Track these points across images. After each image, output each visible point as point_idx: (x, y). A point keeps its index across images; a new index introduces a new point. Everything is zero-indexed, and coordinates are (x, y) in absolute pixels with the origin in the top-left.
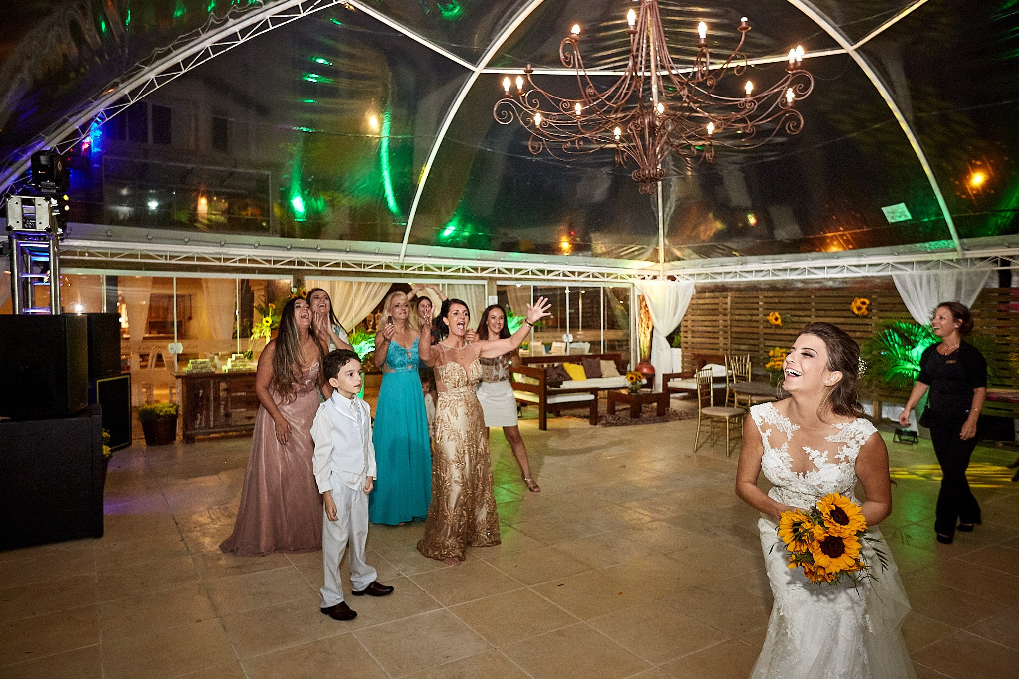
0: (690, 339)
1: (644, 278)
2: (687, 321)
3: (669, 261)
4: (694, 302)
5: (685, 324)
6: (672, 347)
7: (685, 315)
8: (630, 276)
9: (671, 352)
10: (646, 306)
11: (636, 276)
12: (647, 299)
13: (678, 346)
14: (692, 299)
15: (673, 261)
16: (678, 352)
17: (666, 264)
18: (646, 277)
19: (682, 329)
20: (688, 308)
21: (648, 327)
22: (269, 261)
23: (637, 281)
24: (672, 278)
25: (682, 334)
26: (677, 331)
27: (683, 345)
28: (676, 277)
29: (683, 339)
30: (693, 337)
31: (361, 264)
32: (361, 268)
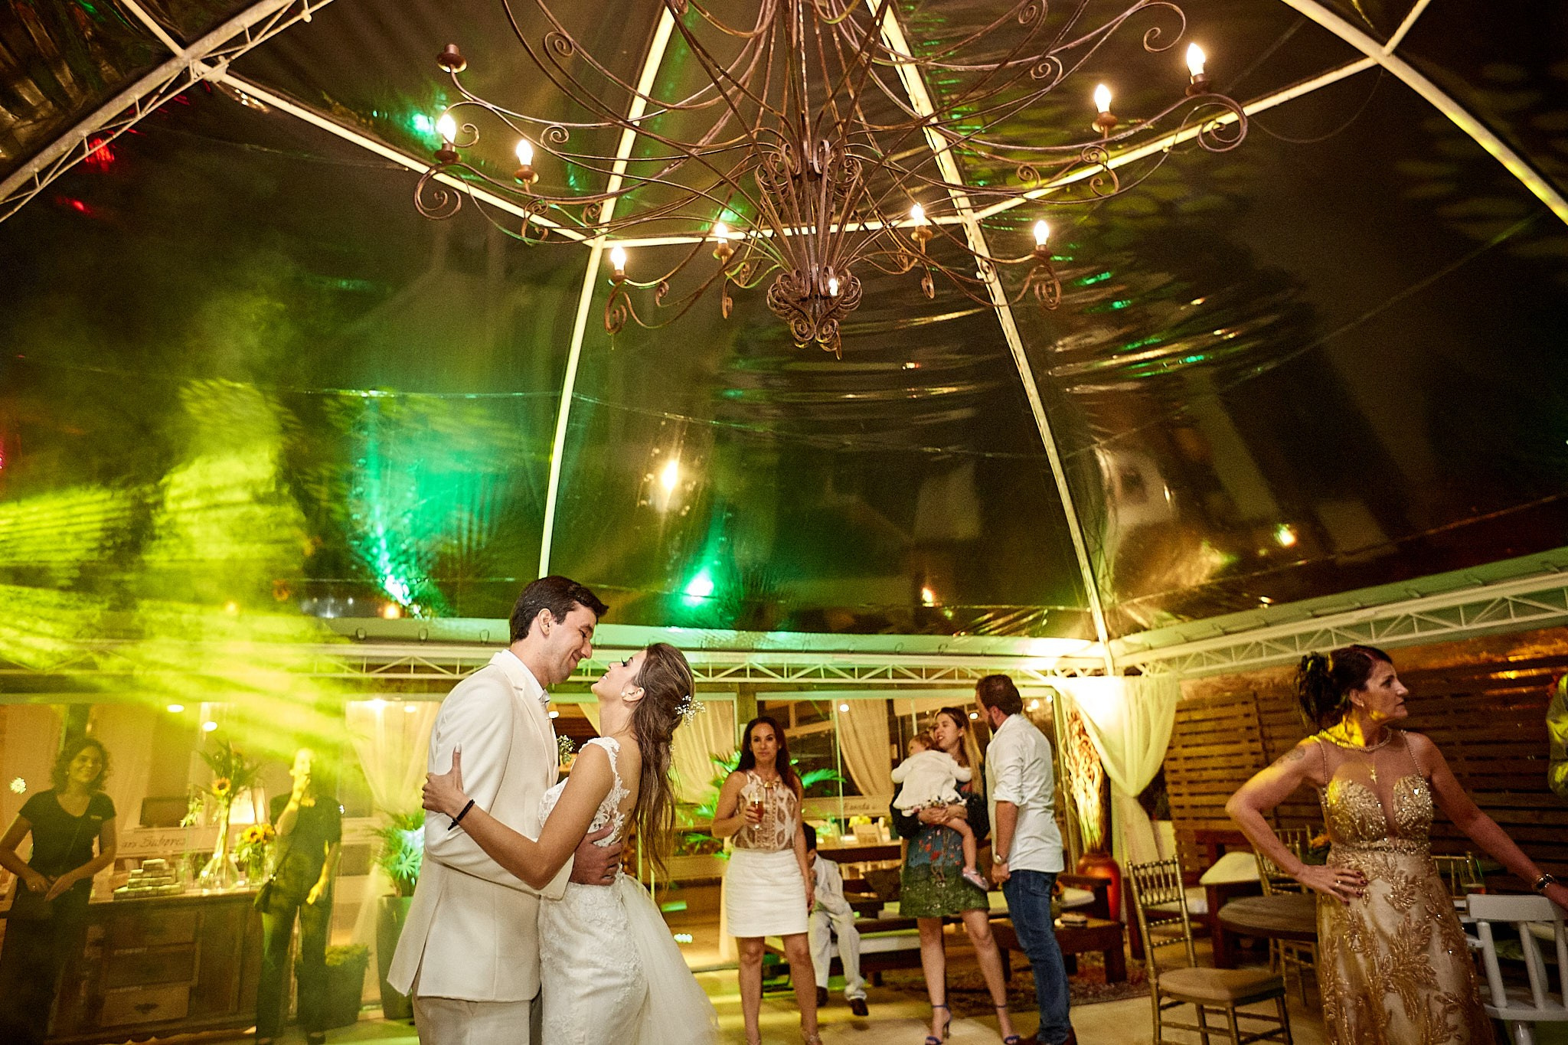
0: (1186, 800)
1: (1074, 675)
2: (1174, 759)
3: (1119, 637)
4: (1183, 717)
5: (1173, 765)
6: (1151, 818)
7: (1170, 748)
8: (1045, 674)
9: (1155, 830)
10: (1083, 731)
11: (1058, 672)
12: (1083, 717)
13: (1166, 816)
14: (1178, 711)
15: (1126, 635)
16: (1167, 828)
17: (1113, 643)
18: (1079, 673)
19: (1168, 778)
20: (1174, 734)
21: (1091, 777)
23: (1061, 683)
24: (1132, 672)
25: (1170, 789)
26: (1158, 782)
27: (1175, 813)
28: (1141, 668)
29: (1173, 801)
30: (1192, 794)
31: (455, 667)
32: (455, 673)
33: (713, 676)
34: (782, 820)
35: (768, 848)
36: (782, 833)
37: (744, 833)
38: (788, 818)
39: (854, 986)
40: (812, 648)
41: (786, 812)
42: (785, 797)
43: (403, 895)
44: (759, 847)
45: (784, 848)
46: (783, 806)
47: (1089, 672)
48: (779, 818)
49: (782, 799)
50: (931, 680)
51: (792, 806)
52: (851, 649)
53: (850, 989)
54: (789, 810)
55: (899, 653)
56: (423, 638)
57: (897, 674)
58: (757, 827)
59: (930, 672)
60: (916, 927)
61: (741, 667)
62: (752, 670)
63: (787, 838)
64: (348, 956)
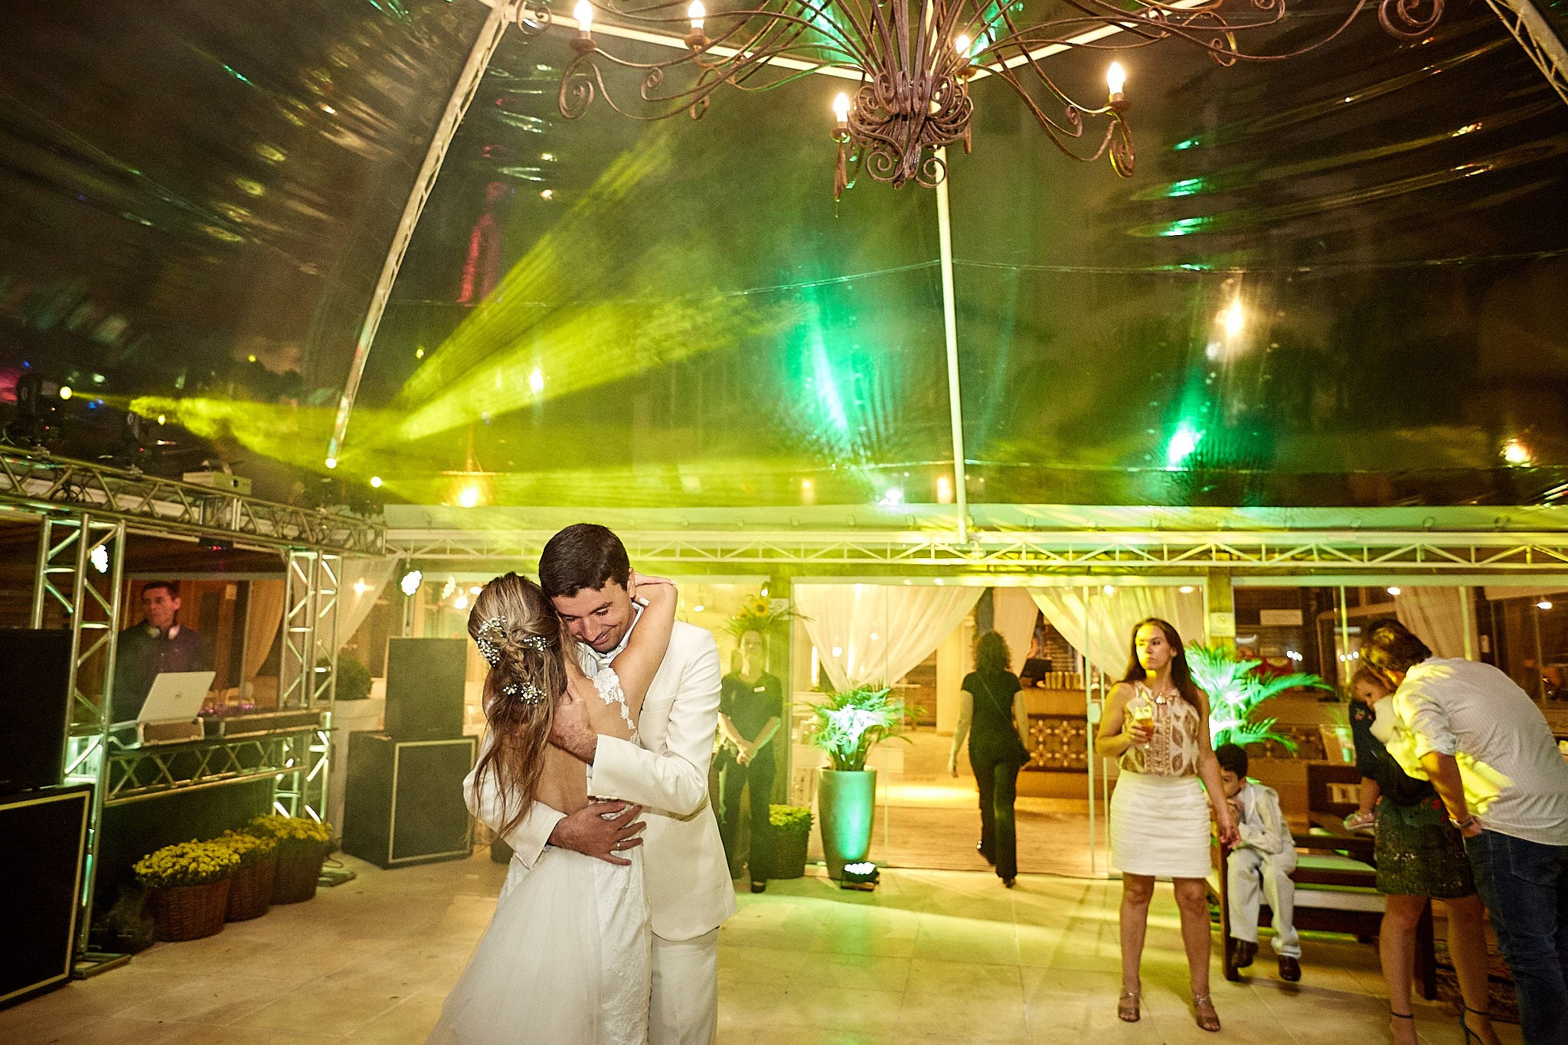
22: (713, 552)
31: (886, 551)
32: (885, 557)
34: (1178, 741)
35: (1161, 774)
36: (1178, 758)
37: (1131, 753)
38: (1186, 740)
39: (1284, 938)
40: (1299, 525)
41: (1184, 734)
42: (1183, 715)
43: (837, 769)
44: (1149, 773)
45: (1183, 775)
46: (1180, 726)
48: (1175, 740)
49: (1178, 718)
50: (1486, 564)
51: (1192, 727)
52: (1355, 525)
53: (1277, 943)
54: (1187, 731)
55: (1430, 530)
56: (852, 523)
57: (1430, 556)
58: (1147, 746)
59: (1483, 553)
60: (1374, 886)
62: (1219, 552)
63: (1185, 763)
64: (790, 818)
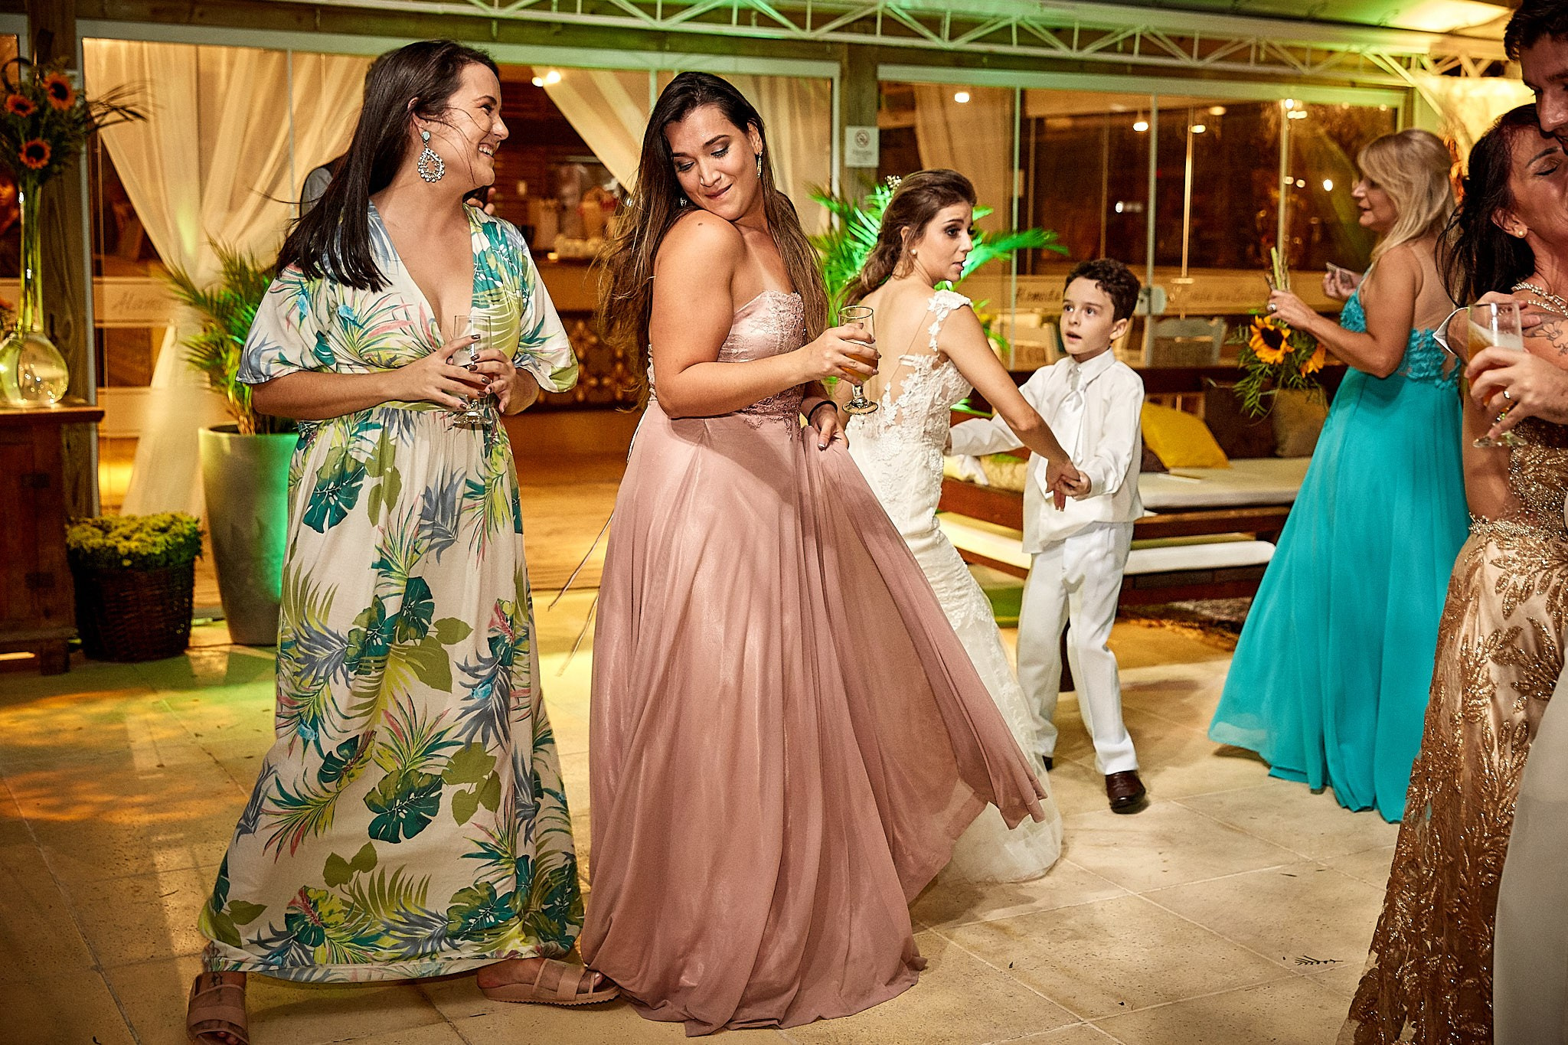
11: (1427, 61)
33: (813, 28)
47: (1483, 66)
61: (869, 11)
62: (886, 19)
